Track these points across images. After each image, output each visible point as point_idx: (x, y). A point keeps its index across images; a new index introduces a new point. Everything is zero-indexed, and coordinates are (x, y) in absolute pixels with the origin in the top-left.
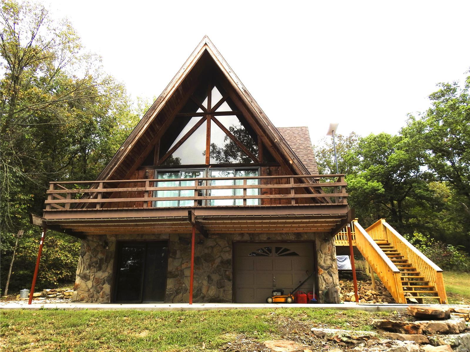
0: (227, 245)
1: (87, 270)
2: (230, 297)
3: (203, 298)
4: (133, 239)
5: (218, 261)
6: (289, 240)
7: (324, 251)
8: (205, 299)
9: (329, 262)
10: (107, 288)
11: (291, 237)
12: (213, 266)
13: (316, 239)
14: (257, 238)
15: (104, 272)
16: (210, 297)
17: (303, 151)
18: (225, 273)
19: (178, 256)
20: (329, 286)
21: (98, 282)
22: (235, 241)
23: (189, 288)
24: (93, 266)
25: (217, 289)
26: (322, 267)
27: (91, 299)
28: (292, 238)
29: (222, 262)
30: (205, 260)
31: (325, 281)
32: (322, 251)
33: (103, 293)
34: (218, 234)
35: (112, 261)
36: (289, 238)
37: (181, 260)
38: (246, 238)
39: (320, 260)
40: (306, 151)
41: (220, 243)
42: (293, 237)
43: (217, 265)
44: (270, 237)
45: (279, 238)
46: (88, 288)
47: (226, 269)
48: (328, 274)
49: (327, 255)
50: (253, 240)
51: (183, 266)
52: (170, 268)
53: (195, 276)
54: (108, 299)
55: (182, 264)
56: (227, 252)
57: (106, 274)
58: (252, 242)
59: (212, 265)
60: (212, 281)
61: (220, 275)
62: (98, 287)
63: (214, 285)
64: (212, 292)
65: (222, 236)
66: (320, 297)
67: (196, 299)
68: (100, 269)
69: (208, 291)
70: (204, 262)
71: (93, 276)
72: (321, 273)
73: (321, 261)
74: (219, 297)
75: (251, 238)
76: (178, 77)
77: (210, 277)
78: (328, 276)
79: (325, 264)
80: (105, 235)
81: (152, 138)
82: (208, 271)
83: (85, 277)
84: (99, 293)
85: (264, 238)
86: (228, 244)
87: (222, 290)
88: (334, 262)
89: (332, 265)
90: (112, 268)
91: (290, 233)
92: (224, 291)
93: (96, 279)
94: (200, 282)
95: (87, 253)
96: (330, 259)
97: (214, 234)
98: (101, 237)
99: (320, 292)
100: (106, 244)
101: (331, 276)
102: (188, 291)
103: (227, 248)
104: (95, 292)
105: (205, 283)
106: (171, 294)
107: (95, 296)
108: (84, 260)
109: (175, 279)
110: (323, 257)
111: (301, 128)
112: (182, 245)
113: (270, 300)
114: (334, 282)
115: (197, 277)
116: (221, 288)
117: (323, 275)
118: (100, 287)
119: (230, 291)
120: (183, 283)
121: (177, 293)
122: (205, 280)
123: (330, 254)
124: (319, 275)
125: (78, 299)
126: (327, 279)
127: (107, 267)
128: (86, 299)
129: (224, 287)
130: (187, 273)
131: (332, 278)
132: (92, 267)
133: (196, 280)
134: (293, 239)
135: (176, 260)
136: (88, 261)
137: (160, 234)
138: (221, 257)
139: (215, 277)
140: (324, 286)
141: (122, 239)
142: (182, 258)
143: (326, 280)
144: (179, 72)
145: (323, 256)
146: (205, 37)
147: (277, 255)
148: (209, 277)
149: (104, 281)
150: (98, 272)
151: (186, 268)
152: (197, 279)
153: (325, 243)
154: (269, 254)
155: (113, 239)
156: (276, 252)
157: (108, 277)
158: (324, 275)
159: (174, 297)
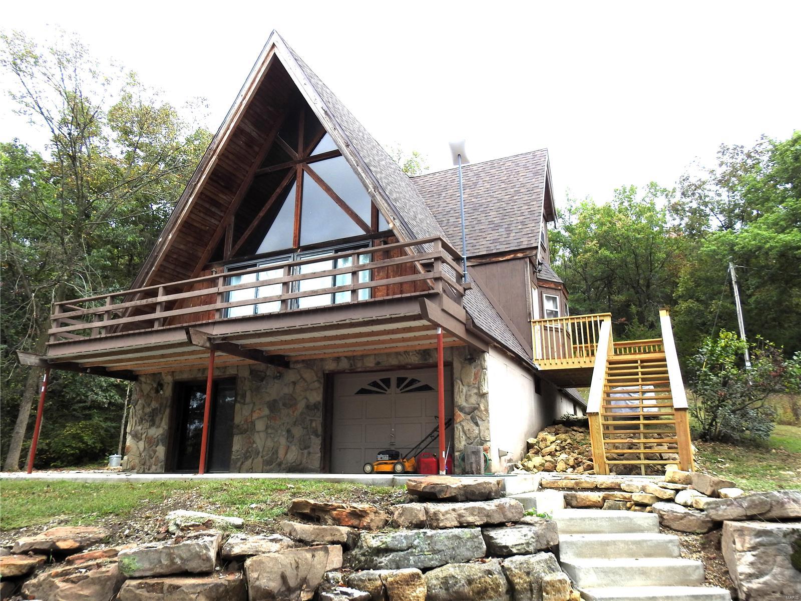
0: (315, 379)
1: (139, 425)
2: (317, 464)
3: (280, 464)
4: (192, 377)
5: (301, 405)
6: (410, 365)
7: (465, 381)
8: (283, 466)
9: (473, 400)
10: (161, 450)
11: (412, 358)
12: (295, 414)
13: (455, 359)
14: (359, 365)
15: (158, 427)
16: (289, 464)
17: (524, 196)
18: (311, 424)
19: (248, 399)
20: (472, 443)
21: (150, 443)
22: (327, 372)
23: (261, 450)
24: (145, 419)
25: (300, 451)
26: (462, 409)
27: (143, 467)
28: (415, 360)
29: (308, 407)
30: (284, 405)
31: (466, 435)
32: (464, 380)
33: (156, 458)
34: (303, 361)
35: (168, 411)
36: (410, 361)
37: (251, 405)
38: (344, 365)
39: (458, 397)
40: (530, 195)
41: (305, 376)
42: (417, 359)
43: (300, 411)
44: (380, 361)
45: (394, 362)
46: (140, 451)
47: (313, 418)
48: (471, 421)
49: (470, 388)
50: (354, 367)
51: (254, 415)
52: (238, 420)
53: (270, 431)
54: (161, 467)
55: (253, 411)
56: (315, 389)
57: (160, 431)
58: (353, 372)
59: (293, 412)
60: (293, 437)
61: (303, 428)
62: (151, 449)
63: (295, 445)
64: (293, 456)
65: (309, 363)
66: (456, 463)
67: (271, 466)
68: (153, 423)
69: (286, 454)
70: (283, 407)
71: (145, 434)
72: (458, 421)
73: (460, 397)
74: (301, 464)
75: (351, 364)
76: (233, 111)
77: (290, 431)
78: (472, 424)
79: (468, 404)
80: (160, 373)
81: (222, 217)
82: (288, 423)
83: (136, 437)
84: (152, 458)
85: (370, 363)
86: (317, 377)
87: (306, 451)
88: (483, 400)
89: (479, 404)
90: (167, 421)
91: (412, 352)
92: (309, 453)
93: (148, 438)
94: (276, 440)
95: (140, 402)
96: (476, 394)
97: (297, 362)
98: (155, 376)
99: (457, 454)
100: (160, 386)
101: (477, 424)
102: (260, 455)
103: (316, 383)
104: (147, 457)
105: (283, 441)
106: (238, 459)
107: (148, 464)
108: (136, 411)
109: (244, 436)
110: (464, 391)
111: (534, 152)
112: (254, 382)
113: (368, 468)
114: (481, 435)
115: (273, 431)
116: (305, 448)
117: (462, 423)
118: (153, 450)
119: (318, 453)
120: (254, 442)
121: (246, 458)
122: (283, 436)
123: (476, 386)
124: (456, 424)
125: (128, 467)
126: (469, 430)
127: (162, 419)
128: (137, 468)
129: (309, 447)
130: (260, 426)
131: (478, 428)
132: (144, 422)
133: (270, 437)
134: (417, 362)
135: (246, 406)
136: (141, 412)
137: (226, 367)
138: (307, 399)
139: (298, 432)
140: (463, 443)
141: (180, 377)
142: (254, 403)
143: (467, 433)
144: (235, 103)
145: (465, 389)
146: (272, 33)
147: (398, 390)
148: (288, 431)
149: (158, 441)
150: (152, 428)
151: (258, 418)
152: (272, 436)
153: (468, 365)
154: (386, 391)
155: (168, 379)
156: (398, 386)
157: (162, 435)
158: (464, 424)
159: (242, 463)
